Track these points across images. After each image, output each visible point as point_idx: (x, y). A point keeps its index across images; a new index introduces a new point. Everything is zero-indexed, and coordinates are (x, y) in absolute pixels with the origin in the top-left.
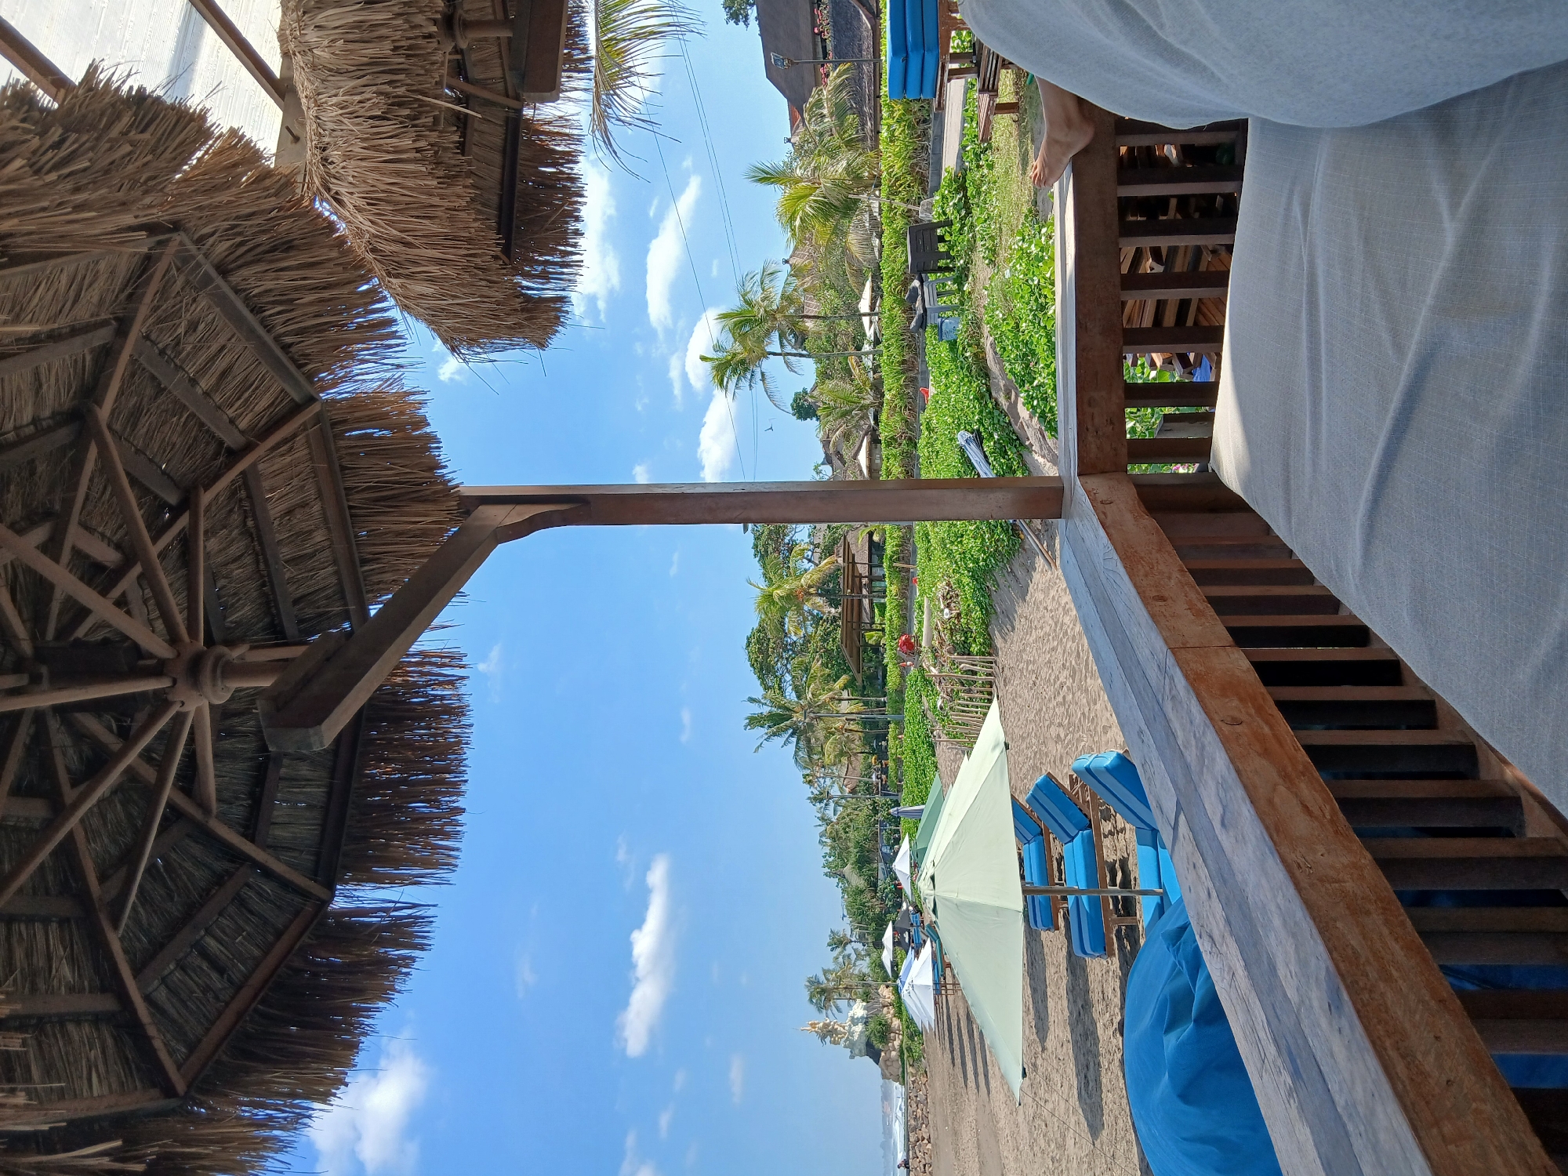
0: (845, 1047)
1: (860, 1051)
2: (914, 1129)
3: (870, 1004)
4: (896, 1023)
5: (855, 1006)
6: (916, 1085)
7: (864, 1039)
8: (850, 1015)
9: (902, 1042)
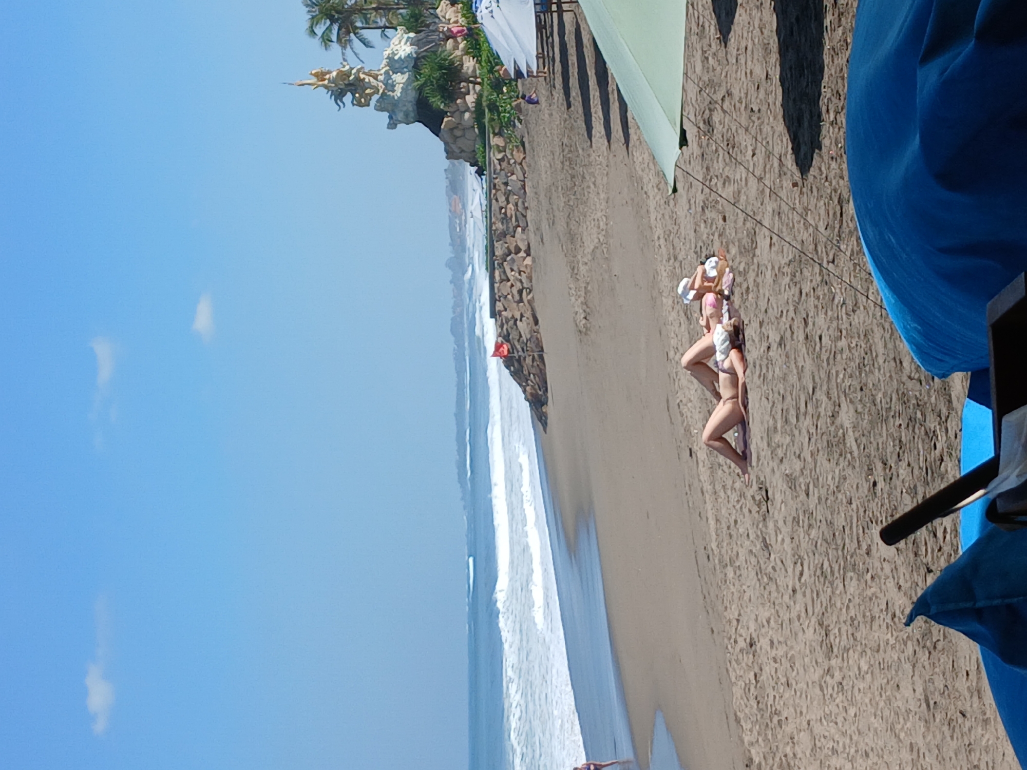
0: (380, 108)
1: (407, 115)
2: (504, 235)
3: (422, 35)
4: (469, 64)
5: (395, 40)
6: (504, 164)
7: (412, 95)
8: (386, 54)
9: (480, 96)
